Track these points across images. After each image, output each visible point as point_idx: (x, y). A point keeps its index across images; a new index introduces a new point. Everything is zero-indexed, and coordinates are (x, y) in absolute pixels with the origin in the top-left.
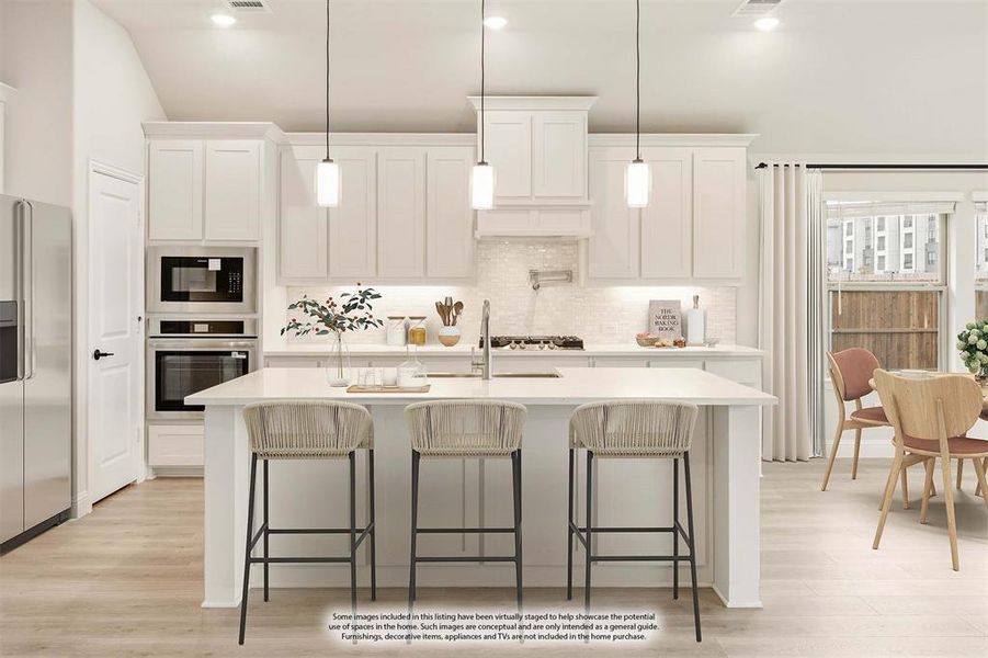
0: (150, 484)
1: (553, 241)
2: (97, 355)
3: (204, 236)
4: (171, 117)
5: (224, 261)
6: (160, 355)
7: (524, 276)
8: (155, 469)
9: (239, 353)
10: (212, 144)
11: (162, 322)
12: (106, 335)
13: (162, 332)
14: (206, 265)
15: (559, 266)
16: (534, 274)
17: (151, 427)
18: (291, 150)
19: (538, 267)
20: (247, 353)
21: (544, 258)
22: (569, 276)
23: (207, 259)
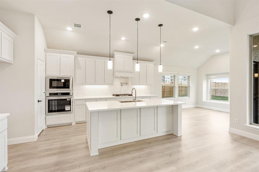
0: (47, 129)
1: (123, 78)
2: (39, 101)
3: (60, 74)
4: (48, 48)
5: (65, 80)
6: (49, 100)
7: (119, 84)
8: (47, 126)
9: (69, 99)
10: (62, 55)
11: (50, 93)
12: (40, 96)
13: (50, 95)
14: (61, 81)
15: (125, 82)
16: (121, 83)
17: (47, 117)
18: (77, 58)
19: (122, 82)
20: (70, 99)
21: (123, 81)
22: (127, 84)
23: (61, 79)
